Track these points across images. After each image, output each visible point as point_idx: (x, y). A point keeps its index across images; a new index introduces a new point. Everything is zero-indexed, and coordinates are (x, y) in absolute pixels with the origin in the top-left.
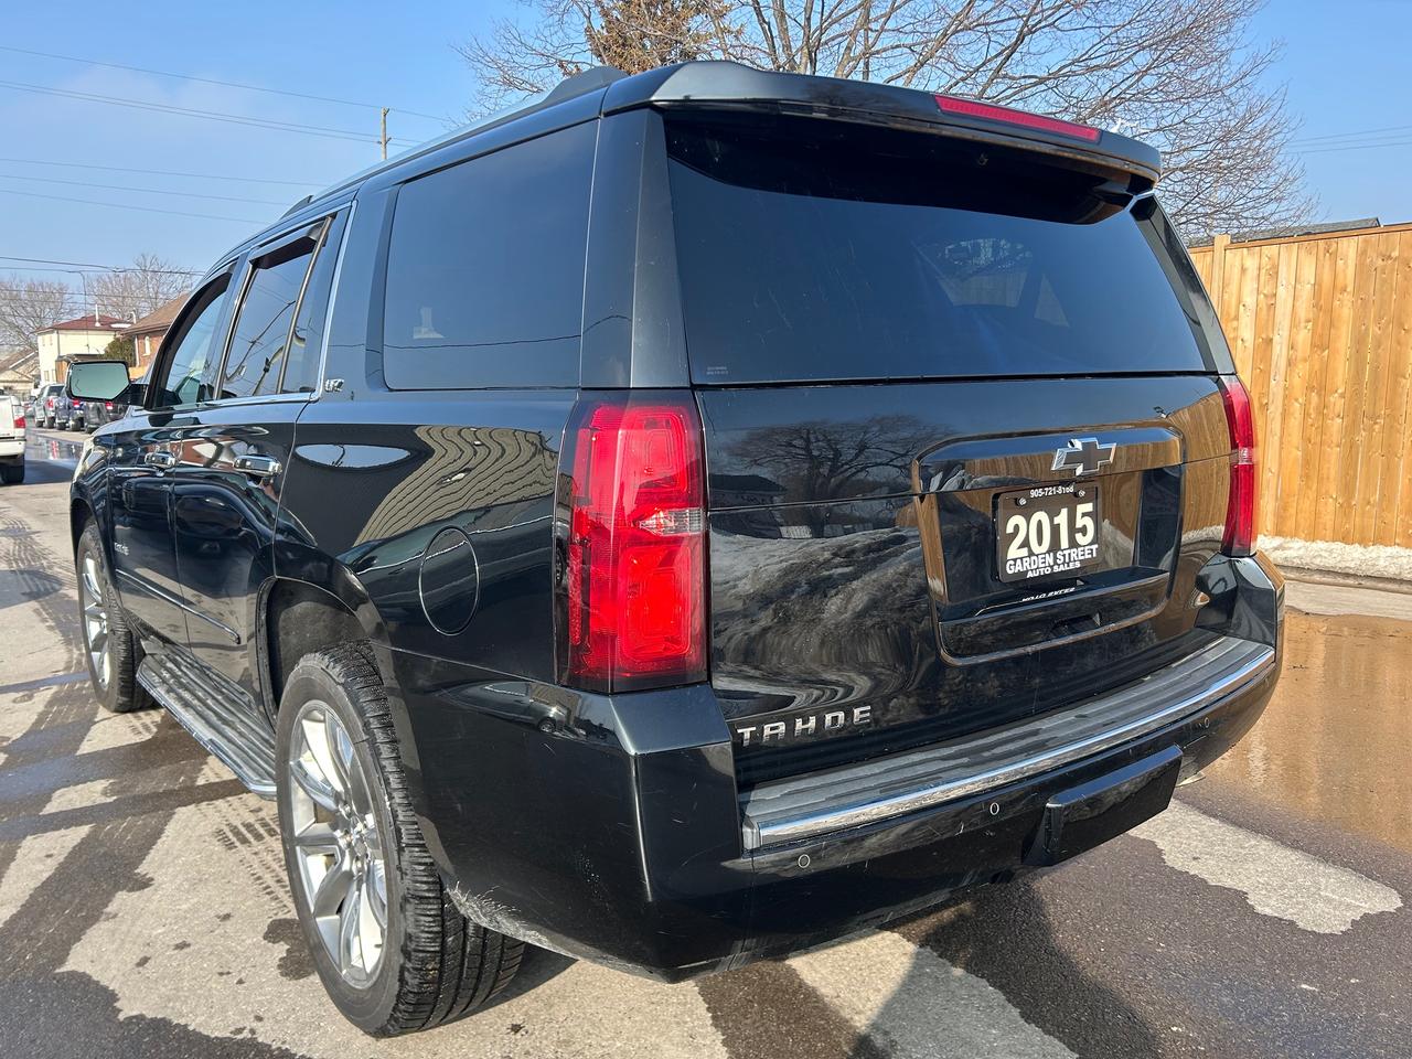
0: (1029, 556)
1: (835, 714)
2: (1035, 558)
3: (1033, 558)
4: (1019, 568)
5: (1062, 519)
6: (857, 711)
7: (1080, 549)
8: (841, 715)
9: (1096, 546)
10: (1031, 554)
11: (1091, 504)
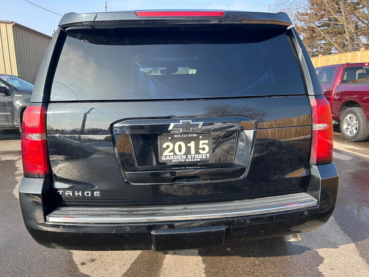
0: (174, 155)
1: (88, 192)
2: (177, 156)
3: (175, 156)
4: (168, 158)
5: (192, 144)
6: (95, 193)
7: (200, 155)
8: (90, 193)
9: (209, 154)
10: (175, 154)
11: (207, 141)
